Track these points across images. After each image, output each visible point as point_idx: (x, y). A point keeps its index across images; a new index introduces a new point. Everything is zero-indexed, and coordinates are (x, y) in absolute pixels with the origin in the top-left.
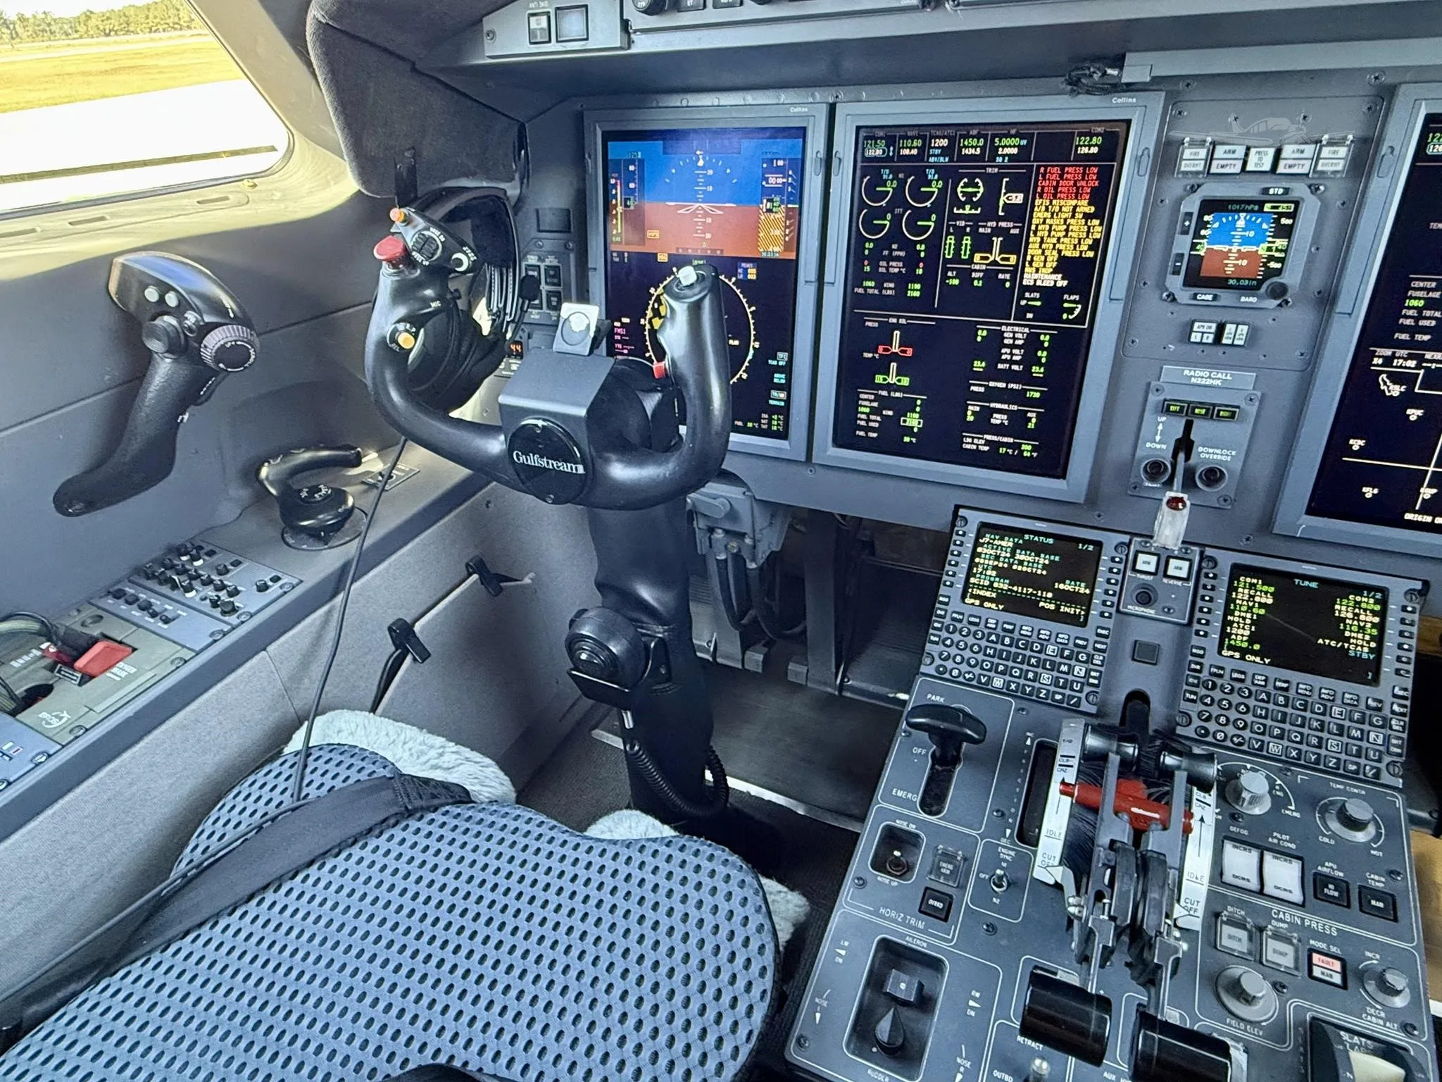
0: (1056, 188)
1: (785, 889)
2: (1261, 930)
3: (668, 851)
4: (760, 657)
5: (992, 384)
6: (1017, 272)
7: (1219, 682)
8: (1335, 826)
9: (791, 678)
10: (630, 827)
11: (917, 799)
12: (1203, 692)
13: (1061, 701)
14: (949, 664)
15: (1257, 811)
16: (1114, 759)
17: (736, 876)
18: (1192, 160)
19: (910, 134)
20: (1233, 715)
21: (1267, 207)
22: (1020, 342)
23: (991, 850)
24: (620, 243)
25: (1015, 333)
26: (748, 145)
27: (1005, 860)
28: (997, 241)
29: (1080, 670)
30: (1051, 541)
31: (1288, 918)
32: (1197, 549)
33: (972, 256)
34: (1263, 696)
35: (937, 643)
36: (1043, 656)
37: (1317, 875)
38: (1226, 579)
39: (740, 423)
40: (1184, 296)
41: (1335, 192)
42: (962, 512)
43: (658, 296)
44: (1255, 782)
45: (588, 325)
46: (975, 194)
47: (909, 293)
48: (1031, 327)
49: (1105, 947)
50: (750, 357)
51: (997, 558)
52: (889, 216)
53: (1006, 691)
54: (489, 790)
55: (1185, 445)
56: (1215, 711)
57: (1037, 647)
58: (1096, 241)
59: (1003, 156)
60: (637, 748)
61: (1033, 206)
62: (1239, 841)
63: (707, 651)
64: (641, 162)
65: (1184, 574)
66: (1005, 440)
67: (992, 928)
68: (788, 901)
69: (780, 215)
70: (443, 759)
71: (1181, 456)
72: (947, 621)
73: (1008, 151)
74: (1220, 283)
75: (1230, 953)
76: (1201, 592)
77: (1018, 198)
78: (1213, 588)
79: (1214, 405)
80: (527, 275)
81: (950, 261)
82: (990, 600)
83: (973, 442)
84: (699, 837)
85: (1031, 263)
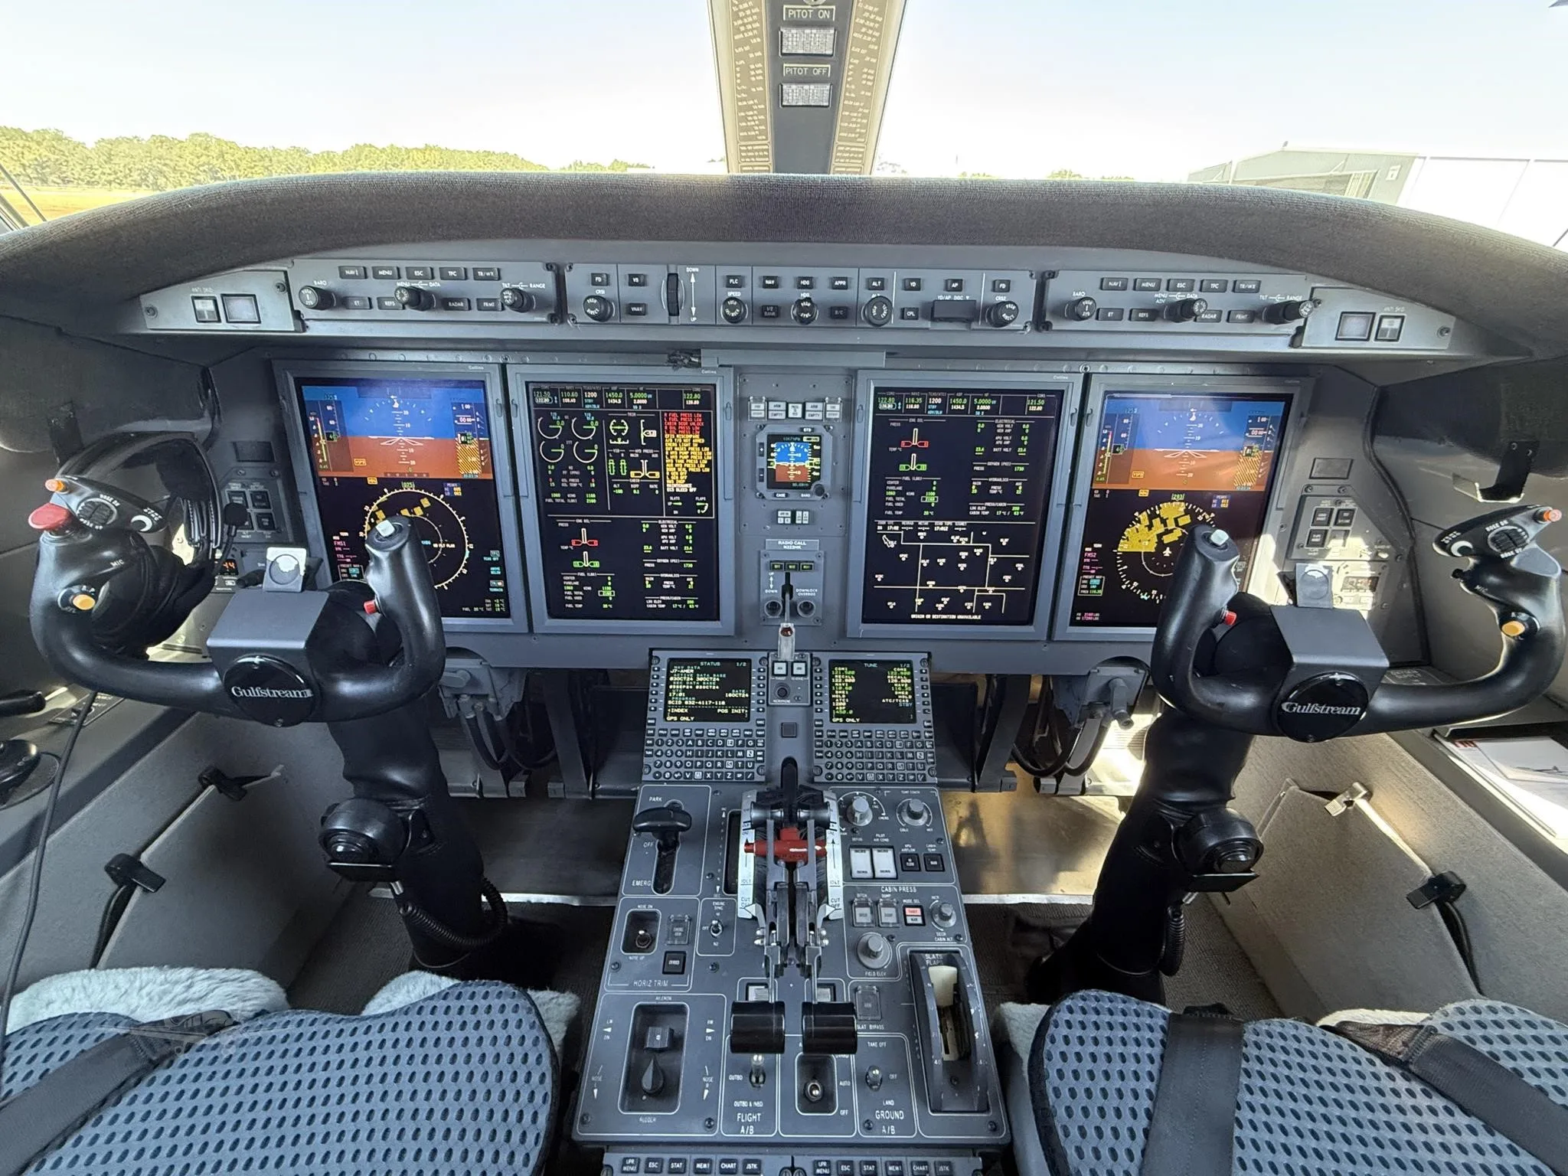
0: (677, 426)
1: (556, 994)
2: (877, 903)
3: (445, 1004)
4: (522, 785)
5: (659, 561)
6: (661, 483)
7: (833, 740)
8: (907, 819)
9: (551, 796)
10: (408, 992)
11: (651, 883)
12: (825, 749)
13: (742, 778)
14: (662, 770)
15: (867, 822)
16: (770, 823)
17: (510, 1003)
18: (757, 410)
19: (568, 388)
20: (845, 760)
21: (805, 439)
22: (673, 531)
23: (708, 906)
24: (329, 470)
25: (668, 525)
26: (437, 392)
27: (719, 911)
28: (644, 463)
29: (750, 753)
30: (718, 664)
31: (890, 890)
32: (808, 654)
33: (628, 474)
34: (859, 744)
35: (651, 756)
36: (725, 749)
37: (902, 855)
38: (827, 671)
39: (467, 609)
40: (769, 494)
41: (840, 429)
42: (655, 653)
43: (373, 513)
44: (861, 805)
45: (297, 566)
46: (623, 430)
47: (588, 501)
48: (678, 520)
49: (777, 966)
50: (467, 556)
51: (684, 683)
52: (562, 446)
53: (705, 780)
54: (252, 1002)
55: (788, 589)
56: (834, 760)
57: (720, 743)
58: (709, 461)
59: (638, 405)
60: (410, 909)
61: (664, 439)
62: (859, 847)
63: (474, 791)
64: (339, 403)
65: (803, 672)
66: (675, 598)
67: (715, 967)
68: (559, 1005)
69: (473, 446)
70: (193, 990)
71: (787, 596)
72: (656, 737)
73: (639, 402)
74: (787, 486)
75: (861, 926)
76: (815, 682)
77: (653, 434)
78: (821, 679)
79: (800, 562)
80: (232, 503)
81: (614, 477)
82: (684, 715)
83: (652, 603)
84: (474, 979)
85: (670, 476)
